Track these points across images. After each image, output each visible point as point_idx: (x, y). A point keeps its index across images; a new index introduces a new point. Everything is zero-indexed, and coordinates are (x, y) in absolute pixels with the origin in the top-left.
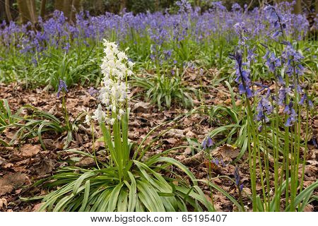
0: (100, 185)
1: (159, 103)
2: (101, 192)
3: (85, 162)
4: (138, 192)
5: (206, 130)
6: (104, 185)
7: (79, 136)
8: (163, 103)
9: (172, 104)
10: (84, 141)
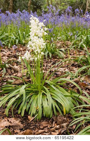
0: (30, 92)
1: (46, 56)
2: (32, 96)
3: (17, 82)
4: (51, 96)
5: (75, 69)
6: (32, 92)
7: (9, 70)
8: (49, 56)
9: (53, 57)
10: (12, 73)
